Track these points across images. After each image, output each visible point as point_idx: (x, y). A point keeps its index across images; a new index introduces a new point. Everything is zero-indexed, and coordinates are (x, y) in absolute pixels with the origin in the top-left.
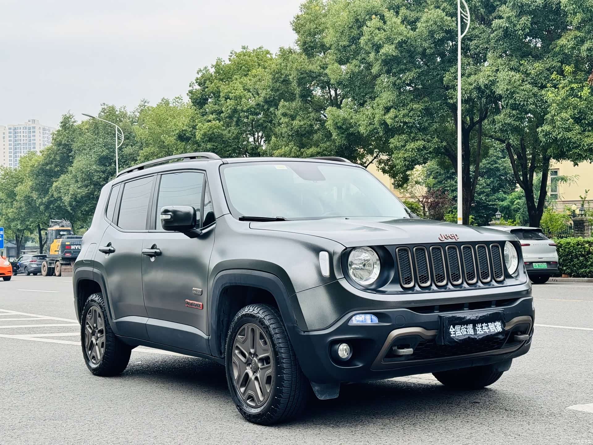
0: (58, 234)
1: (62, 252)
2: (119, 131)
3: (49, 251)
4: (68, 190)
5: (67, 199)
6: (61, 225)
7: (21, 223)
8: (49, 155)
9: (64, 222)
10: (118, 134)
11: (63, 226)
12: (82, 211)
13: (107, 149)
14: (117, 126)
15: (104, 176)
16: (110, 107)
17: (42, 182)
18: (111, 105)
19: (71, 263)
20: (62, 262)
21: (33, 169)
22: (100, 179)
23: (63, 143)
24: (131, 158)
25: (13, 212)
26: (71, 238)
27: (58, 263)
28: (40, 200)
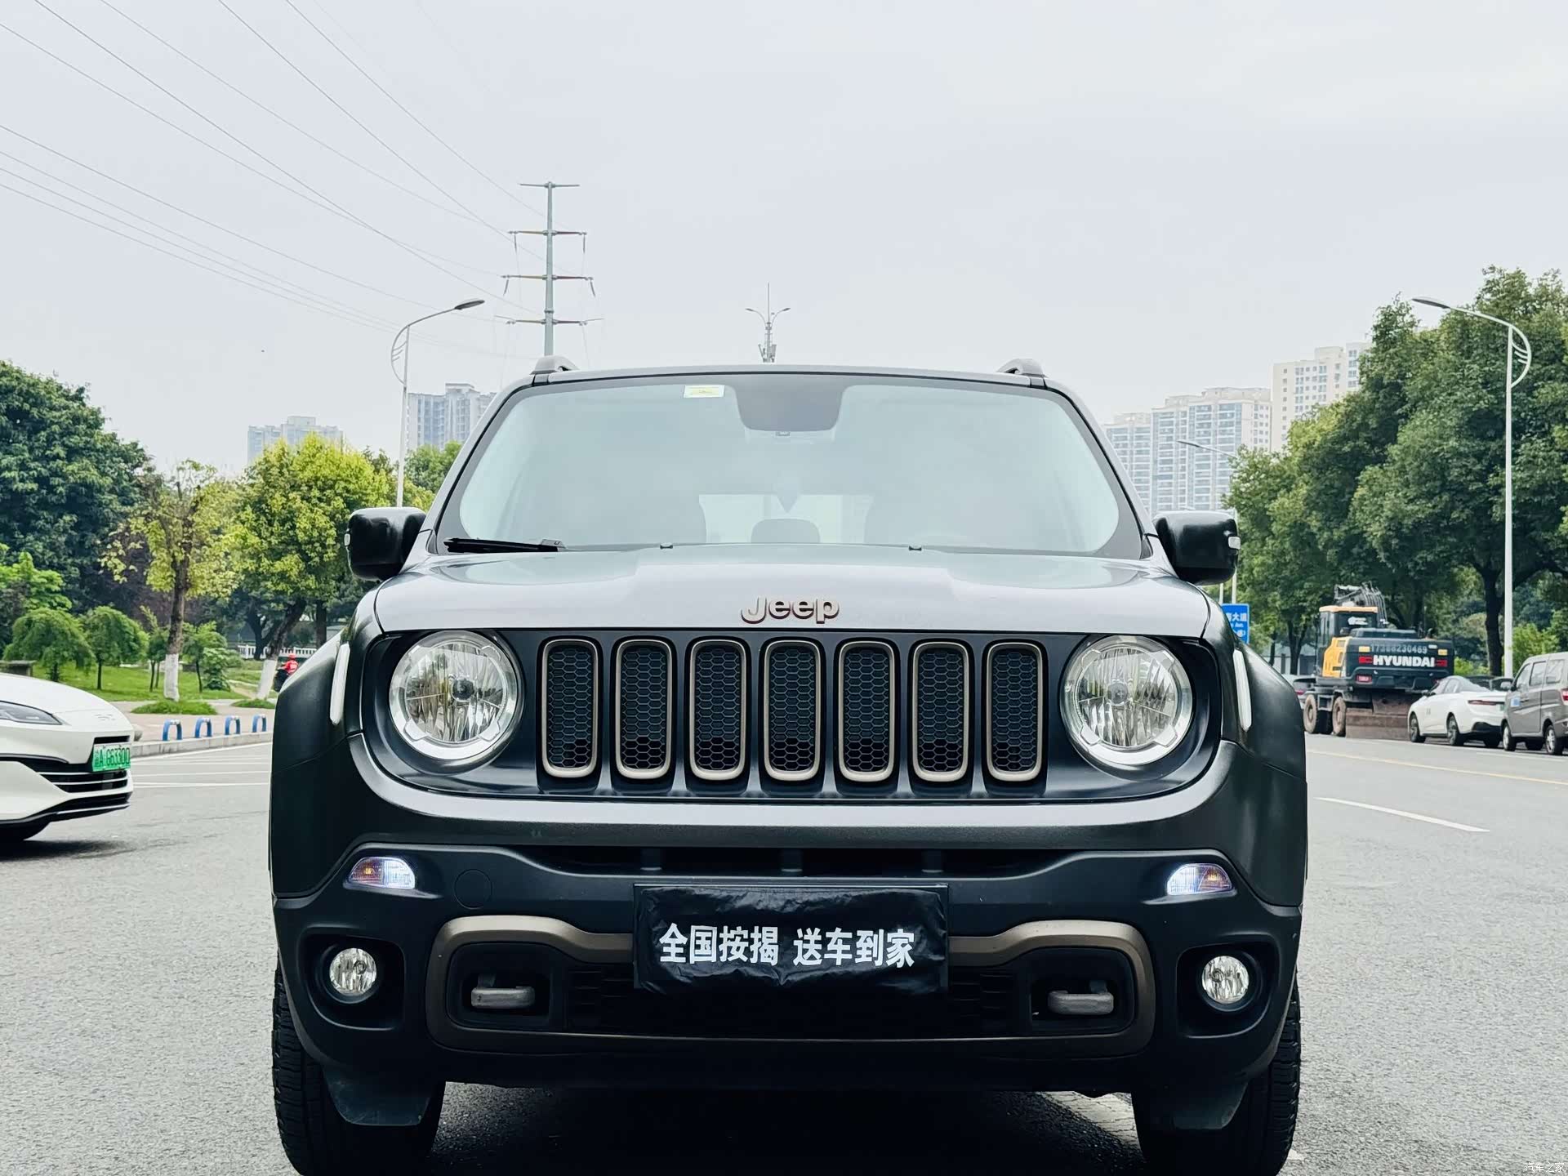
0: (1343, 623)
1: (1349, 672)
2: (1516, 338)
3: (1322, 666)
4: (1382, 506)
5: (1376, 531)
6: (1357, 598)
7: (1282, 595)
8: (1348, 415)
9: (1366, 592)
10: (1514, 349)
11: (1361, 603)
12: (1417, 564)
13: (1489, 392)
14: (1511, 327)
15: (1478, 467)
16: (1510, 277)
17: (1332, 487)
18: (1511, 271)
19: (1374, 702)
20: (1349, 699)
21: (1311, 452)
22: (1467, 475)
23: (1385, 382)
24: (1556, 415)
25: (1263, 564)
26: (1375, 635)
27: (1339, 700)
28: (1326, 535)
